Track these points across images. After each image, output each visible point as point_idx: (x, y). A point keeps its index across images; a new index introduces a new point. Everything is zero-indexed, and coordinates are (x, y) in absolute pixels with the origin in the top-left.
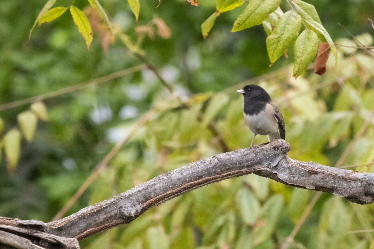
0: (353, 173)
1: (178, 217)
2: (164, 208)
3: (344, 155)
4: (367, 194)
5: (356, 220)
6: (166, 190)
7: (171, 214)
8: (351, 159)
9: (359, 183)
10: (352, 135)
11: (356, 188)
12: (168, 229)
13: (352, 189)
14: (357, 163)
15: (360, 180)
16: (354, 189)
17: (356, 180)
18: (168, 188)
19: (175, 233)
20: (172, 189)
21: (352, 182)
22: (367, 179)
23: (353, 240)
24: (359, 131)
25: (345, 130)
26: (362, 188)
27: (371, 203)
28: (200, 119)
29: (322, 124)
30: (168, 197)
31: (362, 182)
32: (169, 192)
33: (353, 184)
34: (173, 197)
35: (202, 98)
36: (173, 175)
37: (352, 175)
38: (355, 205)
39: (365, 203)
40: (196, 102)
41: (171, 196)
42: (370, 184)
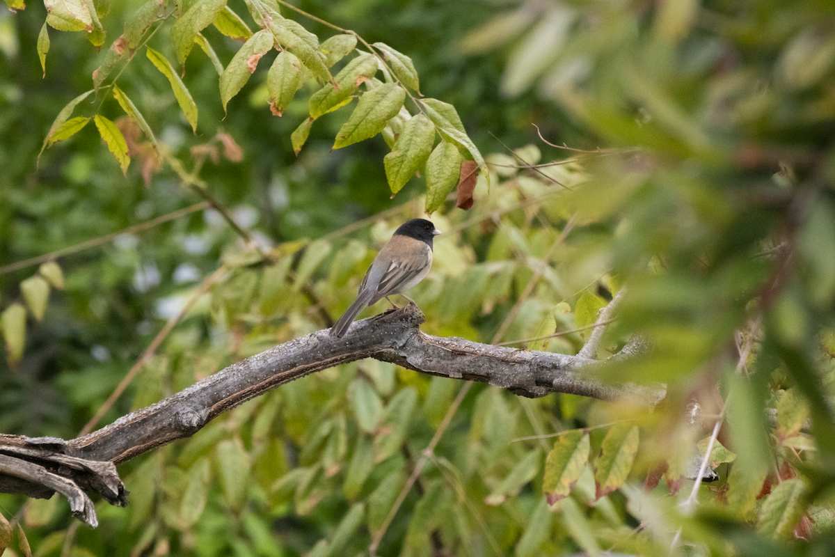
0: (518, 352)
1: (262, 425)
2: (241, 413)
3: (505, 326)
4: (539, 383)
5: (524, 420)
6: (242, 386)
7: (251, 421)
8: (515, 330)
9: (527, 367)
10: (514, 297)
11: (522, 374)
12: (248, 445)
13: (516, 375)
14: (524, 337)
15: (528, 362)
16: (520, 376)
17: (522, 362)
18: (246, 383)
19: (259, 448)
20: (252, 384)
21: (517, 365)
22: (539, 360)
23: (519, 451)
24: (525, 290)
25: (504, 289)
26: (531, 374)
27: (545, 395)
28: (290, 280)
29: (470, 280)
30: (247, 396)
31: (531, 365)
32: (248, 389)
33: (518, 368)
34: (253, 397)
35: (291, 247)
36: (253, 364)
37: (516, 356)
38: (524, 400)
39: (537, 396)
40: (284, 255)
41: (250, 394)
42: (543, 367)
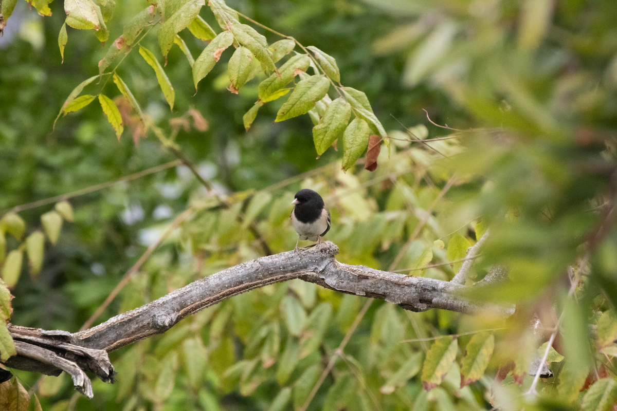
0: (407, 278)
1: (217, 327)
2: (202, 317)
3: (398, 259)
4: (422, 301)
5: (410, 329)
6: (203, 297)
7: (209, 324)
8: (405, 263)
9: (413, 289)
10: (405, 237)
11: (410, 294)
12: (206, 341)
13: (405, 295)
14: (412, 267)
15: (414, 285)
16: (408, 295)
17: (410, 285)
18: (205, 294)
19: (214, 344)
20: (210, 295)
21: (406, 287)
22: (422, 284)
23: (408, 351)
24: (414, 233)
25: (398, 232)
26: (417, 294)
27: (426, 310)
28: (240, 220)
29: (373, 225)
30: (206, 304)
31: (416, 287)
32: (207, 299)
33: (407, 290)
34: (211, 305)
35: (242, 196)
36: (211, 281)
37: (406, 280)
38: (410, 313)
39: (421, 311)
40: (236, 201)
41: (208, 303)
42: (425, 290)
